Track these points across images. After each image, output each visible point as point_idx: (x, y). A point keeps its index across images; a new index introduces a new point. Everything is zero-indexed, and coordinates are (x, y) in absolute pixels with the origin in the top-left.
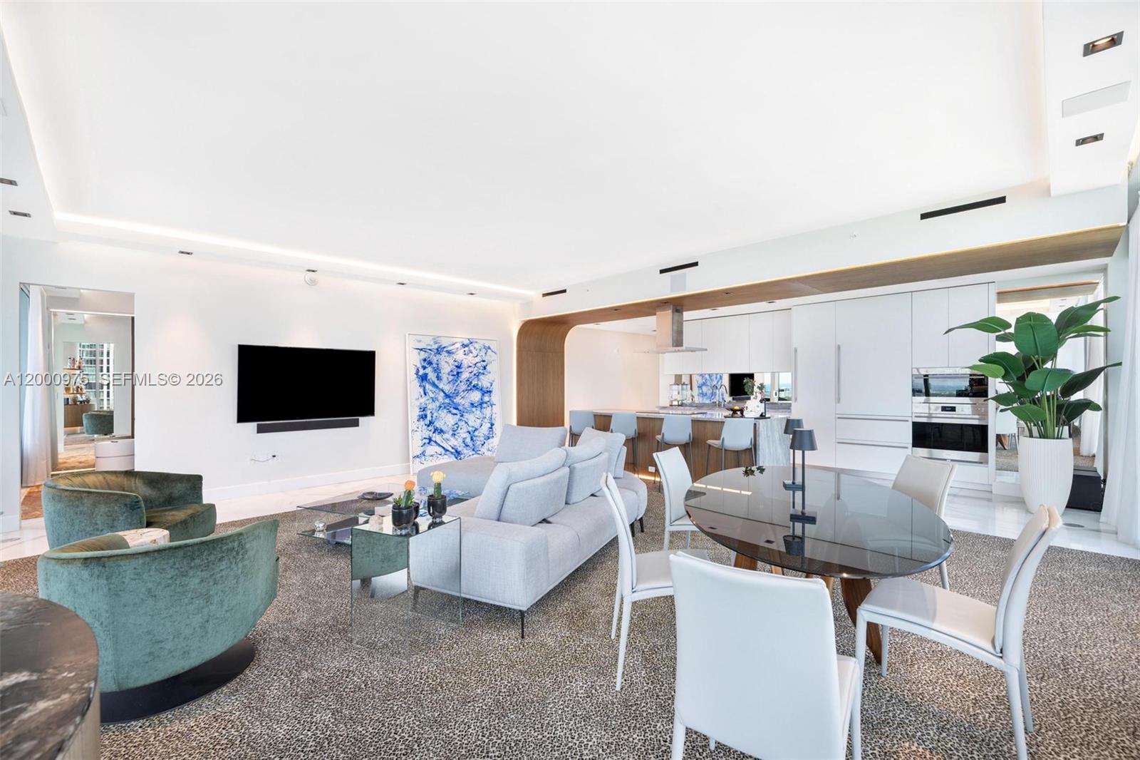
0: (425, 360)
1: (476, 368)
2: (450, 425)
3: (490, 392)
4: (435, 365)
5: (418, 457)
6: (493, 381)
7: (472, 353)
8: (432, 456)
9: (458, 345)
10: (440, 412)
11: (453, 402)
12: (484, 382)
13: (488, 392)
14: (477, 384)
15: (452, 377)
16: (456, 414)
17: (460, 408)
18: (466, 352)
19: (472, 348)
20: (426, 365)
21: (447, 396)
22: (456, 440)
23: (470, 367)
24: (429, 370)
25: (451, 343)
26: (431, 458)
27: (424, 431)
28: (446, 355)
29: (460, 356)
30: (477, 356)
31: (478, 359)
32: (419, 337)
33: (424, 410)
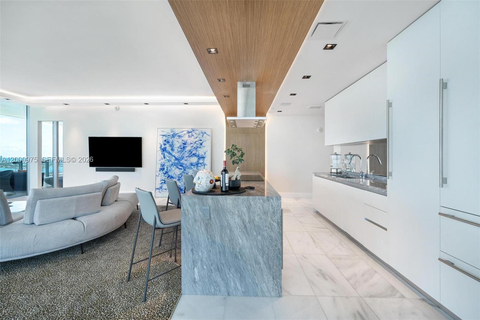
0: (165, 141)
1: (196, 144)
2: (177, 174)
3: (204, 157)
4: (171, 143)
5: (158, 189)
6: (207, 152)
7: (193, 136)
8: (166, 189)
9: (185, 132)
10: (172, 167)
11: (180, 162)
12: (201, 152)
13: (202, 157)
14: (196, 153)
15: (179, 150)
16: (181, 169)
17: (184, 165)
18: (190, 136)
19: (193, 133)
20: (166, 143)
21: (176, 159)
22: (180, 182)
23: (192, 143)
24: (167, 146)
25: (181, 132)
26: (165, 190)
27: (162, 177)
28: (178, 137)
29: (186, 138)
30: (196, 138)
31: (197, 140)
32: (163, 130)
33: (163, 166)
